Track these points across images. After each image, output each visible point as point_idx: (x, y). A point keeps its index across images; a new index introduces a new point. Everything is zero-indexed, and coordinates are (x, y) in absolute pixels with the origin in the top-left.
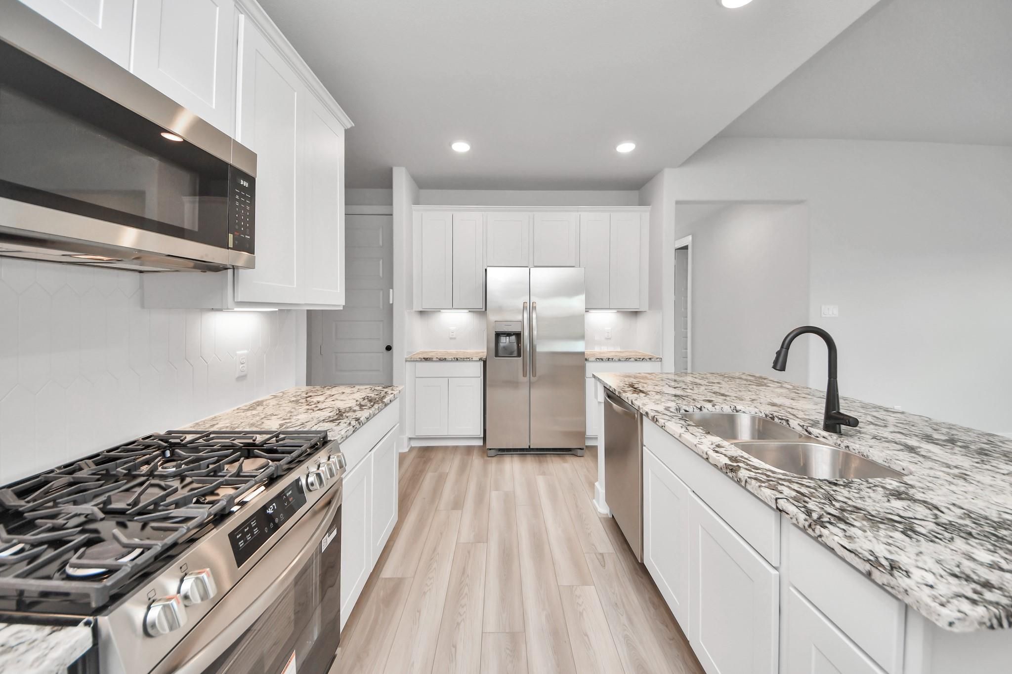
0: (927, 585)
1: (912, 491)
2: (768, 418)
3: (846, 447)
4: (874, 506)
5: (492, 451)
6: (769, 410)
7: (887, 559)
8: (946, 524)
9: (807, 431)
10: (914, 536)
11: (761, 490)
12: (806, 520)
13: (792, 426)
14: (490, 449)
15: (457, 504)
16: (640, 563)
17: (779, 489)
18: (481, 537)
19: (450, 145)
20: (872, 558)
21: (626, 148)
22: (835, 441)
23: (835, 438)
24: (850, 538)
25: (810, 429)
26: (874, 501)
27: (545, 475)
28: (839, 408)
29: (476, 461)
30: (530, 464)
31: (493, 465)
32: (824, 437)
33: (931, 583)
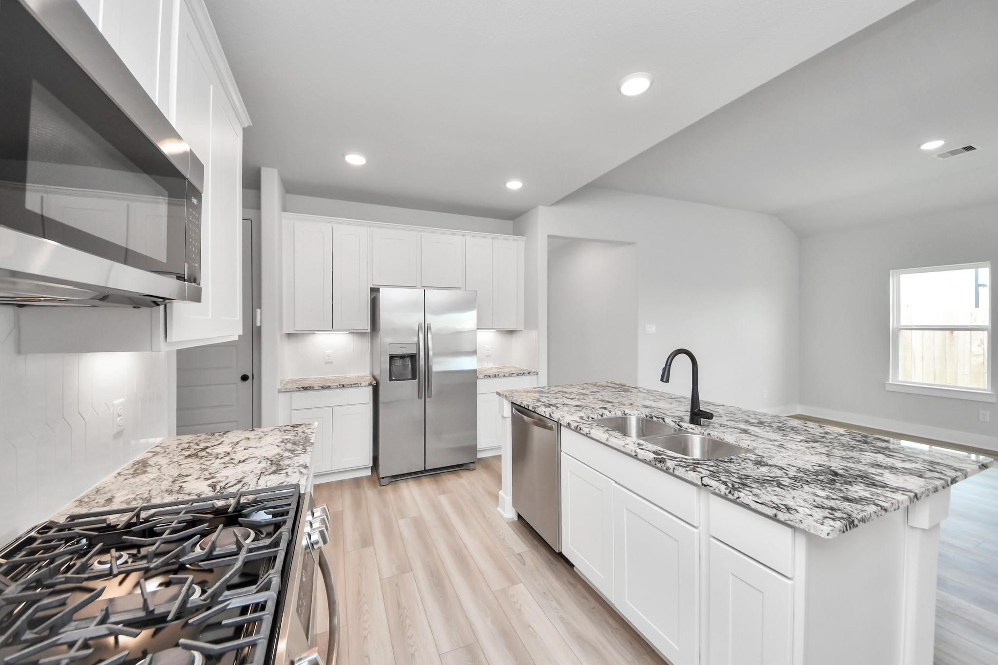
0: (809, 515)
1: (765, 460)
2: (648, 417)
3: (708, 434)
4: (753, 473)
5: (385, 479)
6: (647, 412)
7: (782, 504)
8: (793, 477)
9: (678, 425)
10: (785, 488)
11: (688, 473)
12: (726, 489)
13: (667, 422)
14: (384, 478)
15: (366, 541)
16: (558, 553)
17: (698, 470)
18: (404, 568)
19: (343, 156)
20: (775, 505)
21: (514, 185)
22: (700, 431)
23: (700, 428)
24: (755, 495)
25: (681, 424)
26: (752, 470)
27: (445, 494)
28: (699, 408)
29: (370, 493)
30: (428, 485)
31: (389, 493)
32: (692, 429)
33: (809, 514)
